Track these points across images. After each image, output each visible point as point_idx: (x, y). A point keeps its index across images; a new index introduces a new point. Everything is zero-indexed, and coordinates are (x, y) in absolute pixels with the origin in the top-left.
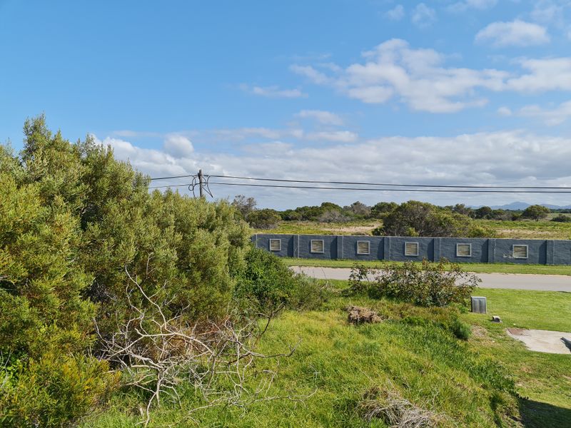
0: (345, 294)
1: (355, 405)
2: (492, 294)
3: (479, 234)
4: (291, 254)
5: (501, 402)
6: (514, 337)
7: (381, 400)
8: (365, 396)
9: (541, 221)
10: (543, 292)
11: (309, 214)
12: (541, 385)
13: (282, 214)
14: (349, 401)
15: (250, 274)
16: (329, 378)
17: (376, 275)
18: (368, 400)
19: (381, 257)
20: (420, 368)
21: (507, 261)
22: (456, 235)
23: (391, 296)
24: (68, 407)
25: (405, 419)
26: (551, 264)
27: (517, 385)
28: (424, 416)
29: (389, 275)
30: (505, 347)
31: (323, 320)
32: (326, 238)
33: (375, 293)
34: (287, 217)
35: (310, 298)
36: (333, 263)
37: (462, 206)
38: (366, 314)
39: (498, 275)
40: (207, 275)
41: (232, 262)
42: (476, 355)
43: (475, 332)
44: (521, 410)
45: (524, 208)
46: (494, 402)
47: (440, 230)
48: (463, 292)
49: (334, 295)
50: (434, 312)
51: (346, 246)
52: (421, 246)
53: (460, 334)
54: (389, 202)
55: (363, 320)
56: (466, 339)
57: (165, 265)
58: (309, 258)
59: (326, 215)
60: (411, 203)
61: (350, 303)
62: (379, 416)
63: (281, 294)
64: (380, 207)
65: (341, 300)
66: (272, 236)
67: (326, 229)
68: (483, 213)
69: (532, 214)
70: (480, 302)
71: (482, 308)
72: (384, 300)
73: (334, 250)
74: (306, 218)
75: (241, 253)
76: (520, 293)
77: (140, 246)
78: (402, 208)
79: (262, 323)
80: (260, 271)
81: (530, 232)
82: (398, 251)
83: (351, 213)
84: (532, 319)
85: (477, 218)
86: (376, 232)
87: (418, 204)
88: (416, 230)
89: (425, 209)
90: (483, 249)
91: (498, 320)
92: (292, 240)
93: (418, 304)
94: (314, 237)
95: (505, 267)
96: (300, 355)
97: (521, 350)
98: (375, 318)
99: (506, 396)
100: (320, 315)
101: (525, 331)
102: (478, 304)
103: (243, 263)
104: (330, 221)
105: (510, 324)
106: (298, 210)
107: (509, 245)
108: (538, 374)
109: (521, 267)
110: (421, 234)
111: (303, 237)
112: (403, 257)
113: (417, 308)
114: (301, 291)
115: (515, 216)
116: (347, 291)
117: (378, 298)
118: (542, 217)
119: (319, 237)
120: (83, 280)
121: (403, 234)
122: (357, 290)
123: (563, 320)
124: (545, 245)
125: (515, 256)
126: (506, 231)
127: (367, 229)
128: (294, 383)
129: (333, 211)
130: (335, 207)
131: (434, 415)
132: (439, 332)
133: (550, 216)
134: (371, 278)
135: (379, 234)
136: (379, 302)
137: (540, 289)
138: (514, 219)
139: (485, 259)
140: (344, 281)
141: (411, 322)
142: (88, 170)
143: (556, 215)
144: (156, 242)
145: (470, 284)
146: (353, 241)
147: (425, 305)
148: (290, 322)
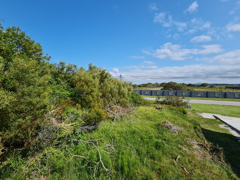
0: (154, 103)
1: (160, 125)
2: (193, 104)
3: (189, 90)
4: (141, 94)
5: (197, 128)
6: (199, 114)
7: (167, 124)
8: (163, 123)
9: (206, 87)
10: (207, 104)
11: (145, 86)
12: (207, 126)
13: (138, 86)
14: (158, 124)
15: (132, 97)
16: (153, 119)
17: (162, 99)
18: (163, 124)
19: (163, 95)
20: (175, 119)
21: (196, 97)
22: (183, 90)
23: (166, 104)
24: (100, 118)
25: (173, 128)
26: (209, 98)
27: (200, 125)
28: (178, 128)
29: (165, 99)
30: (197, 117)
31: (150, 108)
32: (149, 90)
33: (162, 103)
34: (139, 86)
35: (146, 104)
36: (151, 96)
37: (184, 83)
38: (161, 107)
39: (194, 100)
40: (124, 97)
41: (128, 94)
42: (189, 118)
43: (189, 113)
44: (202, 131)
45: (201, 84)
46: (195, 128)
47: (178, 89)
48: (185, 103)
49: (152, 103)
50: (177, 108)
51: (154, 93)
52: (173, 93)
53: (185, 113)
54: (165, 82)
55: (160, 108)
56: (186, 114)
57: (116, 93)
58: (145, 95)
59: (149, 86)
60: (171, 82)
61: (156, 105)
62: (166, 127)
63: (140, 102)
64: (162, 84)
65: (153, 104)
66: (136, 90)
67: (149, 89)
68: (189, 85)
69: (203, 85)
70: (190, 106)
71: (190, 107)
72: (164, 105)
73: (151, 93)
74: (144, 86)
75: (130, 93)
76: (200, 104)
77: (111, 89)
78: (169, 84)
79: (136, 108)
80: (135, 97)
81: (203, 90)
82: (167, 94)
83: (155, 85)
84: (204, 110)
85: (188, 86)
86: (162, 89)
87: (173, 82)
88: (172, 89)
89: (174, 84)
90: (190, 94)
91: (195, 110)
92: (141, 91)
93: (173, 106)
94: (146, 90)
95: (196, 98)
96: (145, 115)
97: (201, 117)
98: (163, 108)
99: (198, 127)
100: (149, 107)
101: (202, 113)
102: (189, 106)
103: (131, 95)
104: (150, 87)
105: (198, 111)
106: (142, 85)
107: (197, 93)
108: (206, 123)
109: (200, 98)
110: (173, 90)
111: (144, 90)
112: (169, 95)
113: (173, 107)
114: (144, 102)
115: (198, 86)
116: (155, 103)
117: (163, 104)
118: (206, 86)
119: (147, 90)
120: (100, 94)
121: (169, 90)
122: (157, 102)
123: (213, 111)
124: (207, 93)
125: (199, 95)
126: (196, 90)
127: (159, 89)
128: (144, 120)
129: (151, 85)
130: (151, 84)
131: (180, 128)
132: (179, 112)
133: (208, 86)
134: (161, 100)
135: (162, 90)
136: (163, 105)
137: (206, 103)
138: (198, 87)
139: (191, 96)
140: (154, 101)
141: (172, 110)
142: (100, 73)
143: (210, 86)
144: (114, 88)
145: (187, 101)
146: (156, 91)
147: (175, 106)
148: (142, 108)
